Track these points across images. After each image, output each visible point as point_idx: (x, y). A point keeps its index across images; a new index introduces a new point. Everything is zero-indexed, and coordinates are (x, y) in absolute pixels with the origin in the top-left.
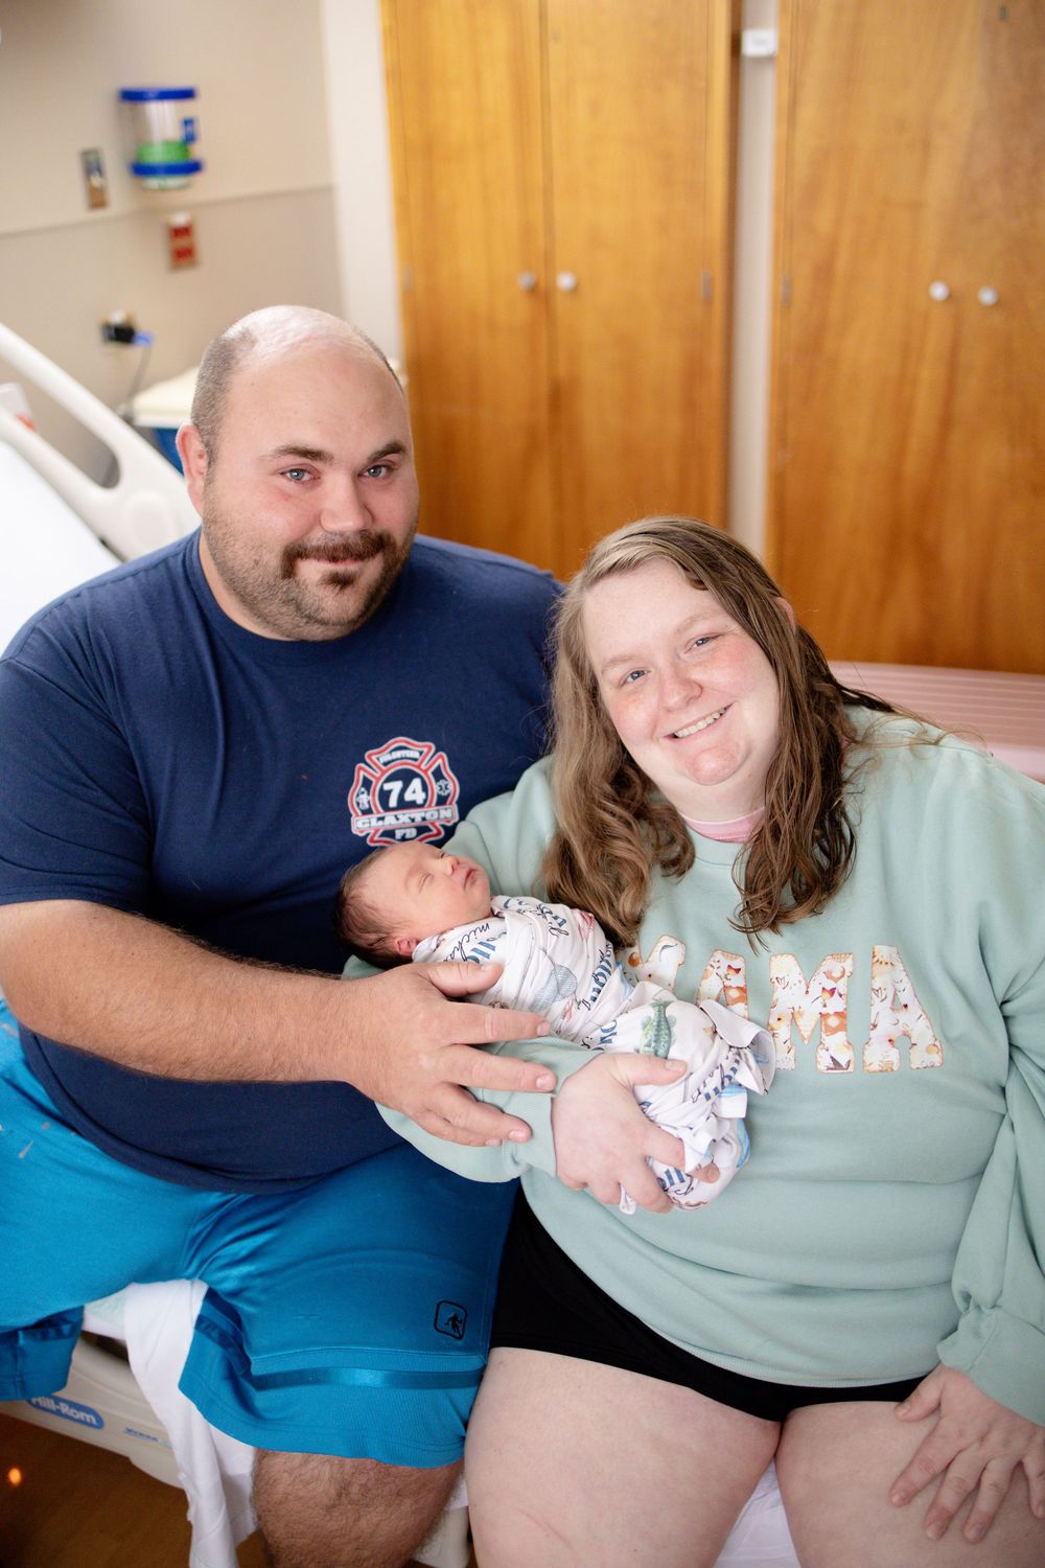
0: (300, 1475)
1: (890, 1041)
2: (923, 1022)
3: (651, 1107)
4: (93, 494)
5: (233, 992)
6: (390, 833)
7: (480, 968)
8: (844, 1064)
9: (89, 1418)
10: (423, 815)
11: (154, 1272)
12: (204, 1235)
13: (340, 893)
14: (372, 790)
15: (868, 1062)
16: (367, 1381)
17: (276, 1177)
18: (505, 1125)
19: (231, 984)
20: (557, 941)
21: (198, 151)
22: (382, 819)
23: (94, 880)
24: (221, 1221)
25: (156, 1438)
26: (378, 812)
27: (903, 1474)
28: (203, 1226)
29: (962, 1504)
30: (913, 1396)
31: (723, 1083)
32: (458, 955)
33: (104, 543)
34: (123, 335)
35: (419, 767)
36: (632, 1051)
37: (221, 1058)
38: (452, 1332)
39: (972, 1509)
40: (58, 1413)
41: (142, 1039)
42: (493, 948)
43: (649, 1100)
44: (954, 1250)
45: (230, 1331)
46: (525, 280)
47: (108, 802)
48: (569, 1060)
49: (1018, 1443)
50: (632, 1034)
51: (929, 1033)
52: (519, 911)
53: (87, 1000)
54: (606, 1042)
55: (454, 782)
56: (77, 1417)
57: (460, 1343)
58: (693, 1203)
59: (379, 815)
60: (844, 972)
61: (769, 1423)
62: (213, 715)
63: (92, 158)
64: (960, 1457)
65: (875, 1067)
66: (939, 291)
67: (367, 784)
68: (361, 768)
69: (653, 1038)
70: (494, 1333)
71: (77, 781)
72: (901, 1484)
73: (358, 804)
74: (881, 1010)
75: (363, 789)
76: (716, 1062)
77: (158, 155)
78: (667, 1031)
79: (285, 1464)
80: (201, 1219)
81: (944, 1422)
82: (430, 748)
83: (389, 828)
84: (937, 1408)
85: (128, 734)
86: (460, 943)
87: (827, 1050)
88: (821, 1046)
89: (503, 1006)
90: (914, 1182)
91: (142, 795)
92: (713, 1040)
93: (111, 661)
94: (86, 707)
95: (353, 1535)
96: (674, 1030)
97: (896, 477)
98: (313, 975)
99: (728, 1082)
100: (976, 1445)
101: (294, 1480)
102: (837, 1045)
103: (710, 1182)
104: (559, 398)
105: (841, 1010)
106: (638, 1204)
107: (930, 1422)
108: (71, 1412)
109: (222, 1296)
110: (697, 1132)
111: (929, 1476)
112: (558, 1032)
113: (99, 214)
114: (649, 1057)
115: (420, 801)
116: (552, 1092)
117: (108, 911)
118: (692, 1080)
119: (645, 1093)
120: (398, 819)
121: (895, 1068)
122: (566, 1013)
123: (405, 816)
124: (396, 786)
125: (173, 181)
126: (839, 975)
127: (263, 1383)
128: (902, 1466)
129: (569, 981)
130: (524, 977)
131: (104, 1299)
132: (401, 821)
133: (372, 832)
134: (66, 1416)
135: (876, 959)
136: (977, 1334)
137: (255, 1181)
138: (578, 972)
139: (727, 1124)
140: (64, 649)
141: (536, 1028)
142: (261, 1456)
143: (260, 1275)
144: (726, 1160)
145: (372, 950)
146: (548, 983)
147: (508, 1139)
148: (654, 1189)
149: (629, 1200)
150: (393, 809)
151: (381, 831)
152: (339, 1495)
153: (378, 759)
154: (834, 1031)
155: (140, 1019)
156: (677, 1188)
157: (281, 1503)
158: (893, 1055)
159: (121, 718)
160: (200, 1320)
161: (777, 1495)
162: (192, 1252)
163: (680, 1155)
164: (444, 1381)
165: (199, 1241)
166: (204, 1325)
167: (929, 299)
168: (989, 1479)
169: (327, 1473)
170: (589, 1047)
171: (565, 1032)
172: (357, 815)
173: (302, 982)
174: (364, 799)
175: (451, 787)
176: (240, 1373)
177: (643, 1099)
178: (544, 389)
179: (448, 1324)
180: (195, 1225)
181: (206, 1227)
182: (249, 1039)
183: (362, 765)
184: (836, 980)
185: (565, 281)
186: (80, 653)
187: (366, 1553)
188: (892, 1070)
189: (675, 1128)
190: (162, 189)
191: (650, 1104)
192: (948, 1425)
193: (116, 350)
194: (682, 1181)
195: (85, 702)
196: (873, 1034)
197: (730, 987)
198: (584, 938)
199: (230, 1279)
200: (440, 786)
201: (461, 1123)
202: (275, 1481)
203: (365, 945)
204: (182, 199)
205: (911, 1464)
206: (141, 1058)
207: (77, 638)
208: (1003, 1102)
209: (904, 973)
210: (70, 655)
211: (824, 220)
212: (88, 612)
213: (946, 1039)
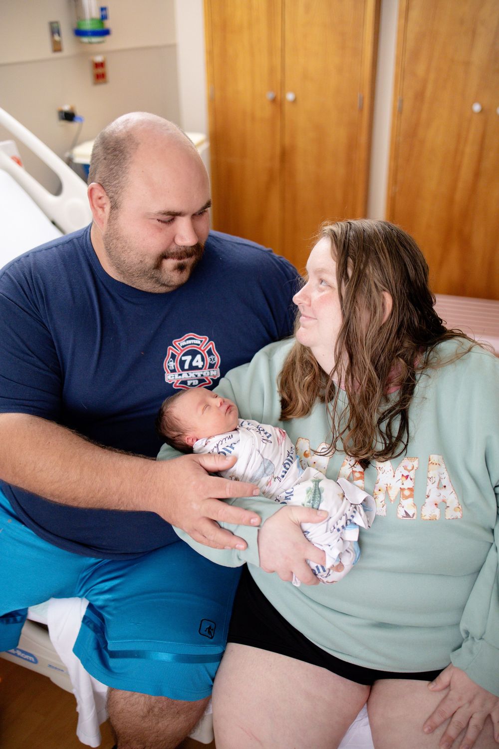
0: (130, 701)
1: (436, 504)
2: (453, 496)
3: (309, 534)
4: (49, 198)
5: (99, 464)
6: (185, 382)
7: (225, 459)
8: (411, 515)
9: (31, 658)
10: (202, 373)
11: (63, 593)
12: (88, 577)
13: (161, 410)
14: (176, 359)
15: (424, 514)
16: (165, 658)
17: (123, 552)
18: (234, 541)
19: (98, 460)
20: (266, 446)
21: (108, 24)
22: (181, 375)
23: (31, 403)
24: (96, 571)
25: (63, 670)
26: (179, 371)
27: (430, 717)
28: (87, 573)
29: (459, 734)
30: (437, 679)
31: (346, 523)
32: (215, 450)
33: (54, 223)
34: (69, 116)
35: (200, 348)
36: (300, 504)
37: (92, 497)
38: (208, 635)
39: (464, 737)
40: (16, 655)
41: (53, 486)
42: (233, 448)
43: (309, 531)
44: (462, 608)
45: (99, 625)
46: (270, 95)
47: (40, 364)
48: (268, 509)
49: (489, 705)
50: (301, 496)
51: (456, 501)
52: (247, 429)
53: (25, 465)
54: (287, 499)
55: (218, 357)
56: (25, 657)
57: (212, 640)
58: (330, 581)
59: (179, 373)
60: (413, 467)
61: (365, 686)
62: (95, 320)
63: (55, 25)
64: (459, 710)
65: (427, 517)
66: (477, 108)
67: (173, 357)
68: (170, 349)
69: (312, 499)
70: (229, 635)
71: (23, 352)
72: (429, 723)
73: (169, 367)
74: (432, 488)
75: (171, 359)
76: (343, 511)
77: (88, 26)
78: (319, 495)
79: (121, 696)
80: (86, 570)
81: (451, 692)
82: (206, 339)
83: (184, 380)
84: (448, 686)
85: (50, 328)
86: (218, 445)
87: (403, 507)
88: (400, 505)
89: (236, 479)
90: (443, 575)
91: (58, 360)
92: (343, 500)
93: (43, 291)
94: (30, 315)
95: (155, 730)
96: (323, 495)
97: (451, 201)
98: (141, 457)
99: (349, 522)
100: (467, 705)
101: (126, 703)
102: (408, 505)
103: (339, 571)
104: (285, 156)
105: (411, 487)
106: (301, 583)
107: (445, 692)
108: (22, 655)
109: (96, 607)
110: (333, 547)
111: (442, 719)
112: (264, 493)
113: (58, 55)
114: (309, 508)
115: (200, 366)
116: (259, 526)
117: (37, 419)
118: (331, 521)
119: (306, 527)
120: (189, 375)
121: (437, 519)
122: (268, 483)
123: (192, 374)
124: (189, 358)
125: (95, 39)
126: (411, 468)
127: (114, 655)
128: (430, 713)
129: (270, 467)
130: (248, 464)
131: (38, 605)
132: (190, 376)
133: (176, 381)
134: (20, 657)
135: (430, 462)
136: (471, 652)
137: (113, 554)
138: (275, 462)
139: (349, 544)
140: (19, 284)
141: (252, 491)
142: (111, 690)
143: (114, 600)
144: (347, 561)
145: (174, 440)
146: (259, 468)
147: (235, 548)
148: (309, 575)
149: (297, 579)
150: (187, 370)
151: (180, 381)
152: (149, 712)
153: (179, 344)
154: (407, 498)
155: (52, 476)
156: (321, 574)
157: (120, 713)
158: (437, 512)
159: (47, 320)
160: (85, 618)
161: (366, 720)
162: (81, 585)
163: (323, 559)
164: (203, 659)
165: (85, 580)
166: (86, 621)
167: (472, 112)
168: (473, 722)
169: (143, 701)
170: (279, 501)
171: (267, 493)
172: (168, 373)
173: (135, 461)
174: (172, 364)
175: (216, 359)
176: (103, 646)
177: (305, 530)
178: (278, 150)
179: (206, 631)
180: (83, 572)
181: (88, 574)
182: (106, 489)
183: (171, 347)
184: (409, 471)
185: (290, 97)
186: (27, 286)
187: (161, 739)
188: (436, 519)
189: (321, 545)
190: (90, 43)
191: (309, 533)
192: (453, 694)
193: (64, 123)
194: (324, 571)
195: (29, 312)
196: (427, 500)
197: (356, 472)
198: (280, 444)
199: (100, 600)
200: (211, 359)
201: (212, 538)
202: (117, 702)
203: (171, 437)
204: (100, 49)
205: (434, 713)
206: (52, 495)
207: (26, 278)
208: (493, 537)
209: (445, 470)
210: (21, 287)
211: (421, 69)
212: (32, 265)
213: (465, 505)
